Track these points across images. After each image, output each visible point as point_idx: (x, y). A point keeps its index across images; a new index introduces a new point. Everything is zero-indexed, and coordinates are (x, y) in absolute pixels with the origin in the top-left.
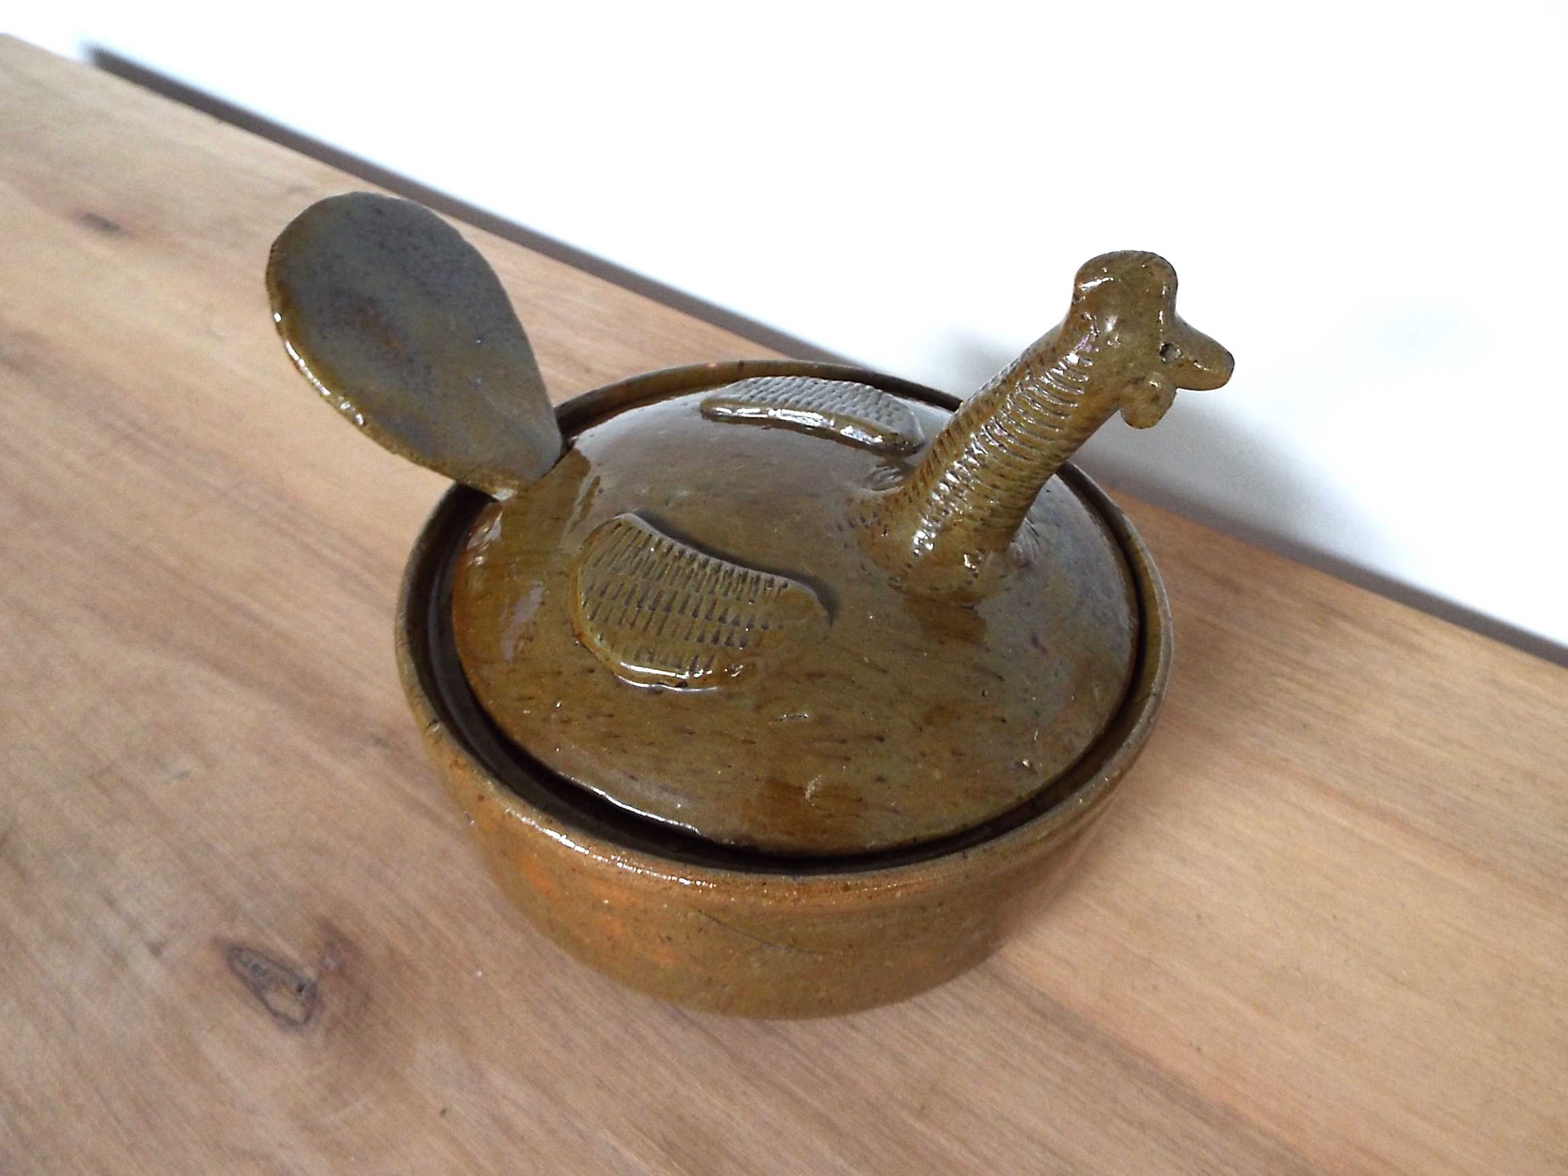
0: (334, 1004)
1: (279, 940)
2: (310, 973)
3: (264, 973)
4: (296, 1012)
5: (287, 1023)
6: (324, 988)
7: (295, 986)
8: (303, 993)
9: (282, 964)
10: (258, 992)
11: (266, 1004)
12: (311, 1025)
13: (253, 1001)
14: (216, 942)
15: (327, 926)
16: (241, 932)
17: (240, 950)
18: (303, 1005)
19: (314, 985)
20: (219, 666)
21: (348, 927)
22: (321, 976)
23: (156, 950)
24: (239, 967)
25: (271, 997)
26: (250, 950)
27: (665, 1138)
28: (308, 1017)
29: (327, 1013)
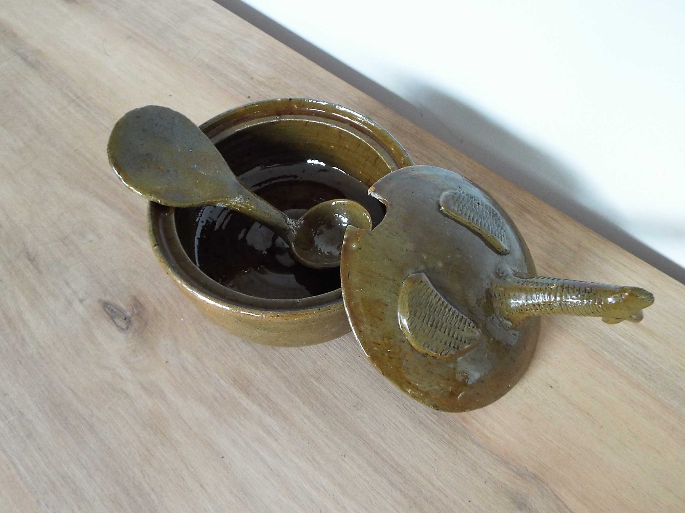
0: (136, 324)
1: (119, 302)
2: (129, 314)
3: (115, 312)
4: (124, 326)
5: (121, 329)
6: (133, 319)
7: (124, 318)
8: (126, 320)
9: (120, 310)
10: (112, 318)
11: (115, 322)
12: (128, 330)
13: (111, 321)
14: (100, 300)
15: (135, 299)
16: (108, 298)
17: (108, 304)
18: (126, 324)
19: (130, 318)
20: (104, 201)
21: (142, 300)
22: (132, 315)
23: (81, 301)
24: (107, 309)
25: (116, 320)
26: (111, 304)
27: (234, 378)
28: (127, 328)
29: (133, 328)
